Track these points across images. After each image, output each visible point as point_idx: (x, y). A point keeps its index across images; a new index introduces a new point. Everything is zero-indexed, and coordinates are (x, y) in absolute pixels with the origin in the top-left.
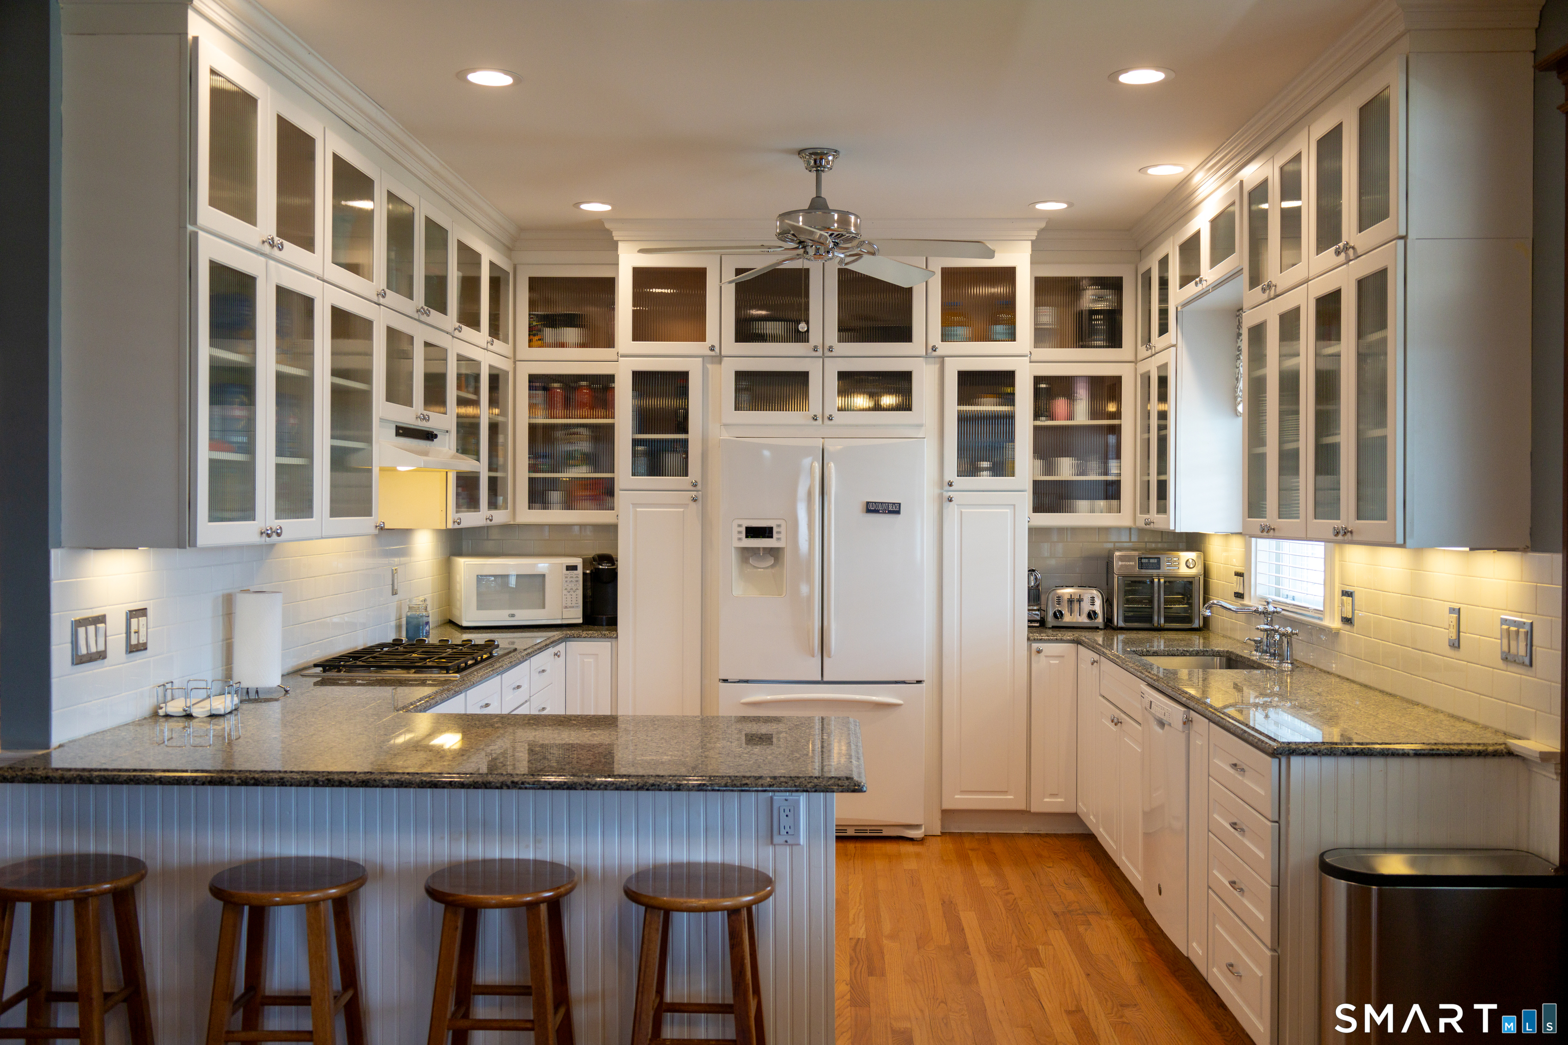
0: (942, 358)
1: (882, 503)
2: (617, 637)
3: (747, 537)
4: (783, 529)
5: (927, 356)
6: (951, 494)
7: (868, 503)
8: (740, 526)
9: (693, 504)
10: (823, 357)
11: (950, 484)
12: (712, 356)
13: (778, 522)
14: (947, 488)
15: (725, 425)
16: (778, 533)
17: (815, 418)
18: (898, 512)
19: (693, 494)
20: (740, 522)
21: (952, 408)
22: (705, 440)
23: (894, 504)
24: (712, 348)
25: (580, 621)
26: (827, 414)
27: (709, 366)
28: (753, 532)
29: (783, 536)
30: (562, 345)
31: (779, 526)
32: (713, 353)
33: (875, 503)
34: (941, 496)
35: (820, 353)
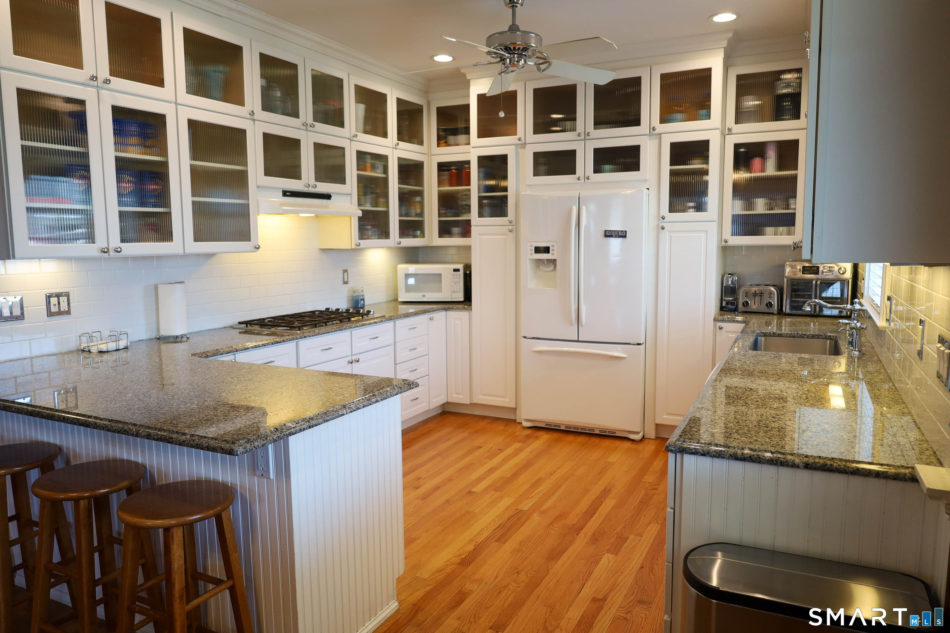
0: (660, 134)
1: (614, 231)
2: (471, 309)
3: (535, 253)
4: (555, 248)
5: (650, 134)
6: (664, 225)
7: (605, 231)
8: (531, 246)
9: (510, 233)
10: (585, 140)
11: (663, 218)
12: (521, 144)
13: (553, 244)
14: (662, 220)
15: (529, 186)
16: (553, 250)
17: (579, 179)
18: (625, 237)
19: (510, 227)
20: (532, 244)
21: (666, 167)
22: (517, 196)
23: (622, 231)
24: (519, 139)
25: (462, 299)
26: (586, 176)
27: (520, 150)
28: (538, 250)
29: (555, 252)
30: (458, 145)
31: (553, 246)
32: (520, 142)
33: (610, 231)
34: (658, 225)
35: (582, 137)
